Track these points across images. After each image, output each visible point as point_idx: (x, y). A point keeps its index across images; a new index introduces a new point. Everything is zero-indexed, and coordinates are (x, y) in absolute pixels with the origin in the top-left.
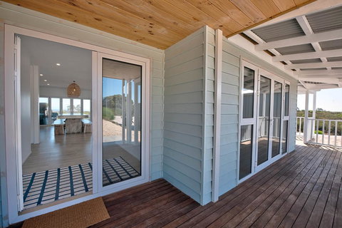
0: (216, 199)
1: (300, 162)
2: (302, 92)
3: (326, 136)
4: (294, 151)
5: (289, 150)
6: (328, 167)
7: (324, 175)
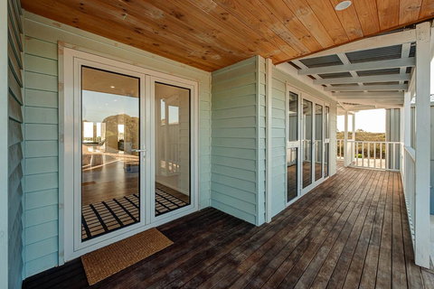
0: (269, 221)
1: (342, 185)
2: (341, 114)
3: (366, 160)
4: (335, 175)
5: (331, 174)
6: (367, 188)
7: (364, 194)
